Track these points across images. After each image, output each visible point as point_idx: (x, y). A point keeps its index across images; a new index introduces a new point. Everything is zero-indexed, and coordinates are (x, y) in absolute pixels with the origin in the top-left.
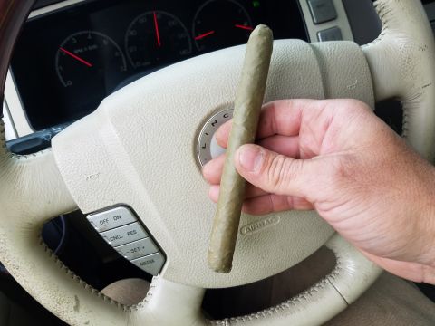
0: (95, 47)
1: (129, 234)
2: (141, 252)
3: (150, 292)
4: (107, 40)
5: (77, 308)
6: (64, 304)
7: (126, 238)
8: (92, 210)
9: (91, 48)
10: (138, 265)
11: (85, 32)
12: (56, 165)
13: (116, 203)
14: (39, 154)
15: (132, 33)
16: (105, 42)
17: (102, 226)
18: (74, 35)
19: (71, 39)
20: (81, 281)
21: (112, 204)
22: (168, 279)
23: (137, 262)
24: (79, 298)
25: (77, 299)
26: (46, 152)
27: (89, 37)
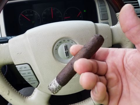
0: (32, 15)
1: (28, 73)
2: (31, 80)
3: (33, 93)
4: (36, 13)
5: (8, 94)
6: (5, 92)
7: (27, 74)
8: (18, 64)
9: (31, 15)
10: (30, 84)
11: (30, 10)
12: (9, 48)
13: (25, 63)
14: (4, 44)
15: (44, 13)
16: (36, 14)
17: (20, 70)
18: (27, 10)
19: (25, 12)
20: (11, 86)
21: (24, 63)
22: (39, 90)
23: (30, 83)
24: (10, 91)
25: (9, 92)
26: (7, 44)
27: (31, 12)
